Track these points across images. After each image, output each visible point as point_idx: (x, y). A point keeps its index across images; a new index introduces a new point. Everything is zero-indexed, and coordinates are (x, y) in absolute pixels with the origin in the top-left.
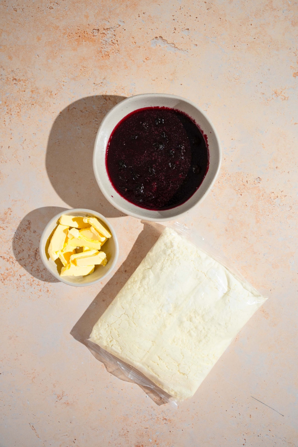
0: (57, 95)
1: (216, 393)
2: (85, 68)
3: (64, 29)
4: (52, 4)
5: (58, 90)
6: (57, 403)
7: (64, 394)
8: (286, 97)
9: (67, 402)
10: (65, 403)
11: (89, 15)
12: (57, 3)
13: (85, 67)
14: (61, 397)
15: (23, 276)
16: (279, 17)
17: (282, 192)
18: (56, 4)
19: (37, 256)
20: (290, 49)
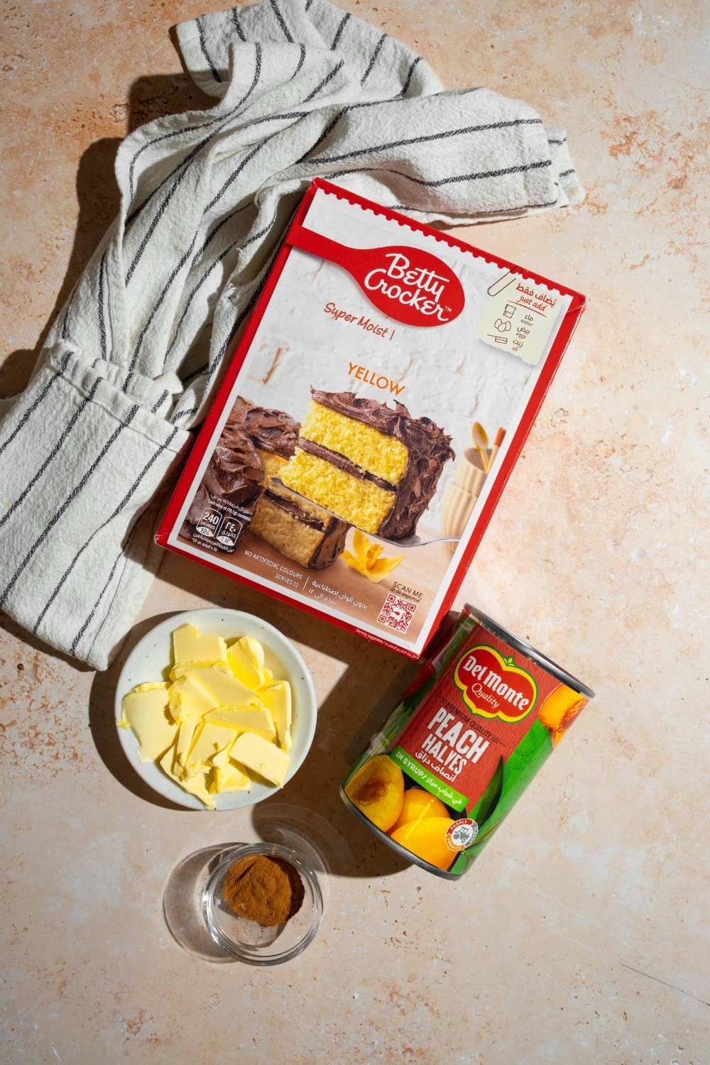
0: (44, 273)
1: (530, 964)
2: (104, 201)
3: (43, 115)
4: (9, 58)
5: (45, 260)
6: (128, 1042)
7: (143, 1018)
8: (600, 205)
9: (154, 1037)
10: (150, 1040)
11: (100, 73)
12: (20, 56)
13: (106, 198)
14: (137, 1026)
15: (9, 725)
16: (556, 20)
17: (622, 436)
18: (19, 59)
19: (39, 671)
20: (594, 92)
